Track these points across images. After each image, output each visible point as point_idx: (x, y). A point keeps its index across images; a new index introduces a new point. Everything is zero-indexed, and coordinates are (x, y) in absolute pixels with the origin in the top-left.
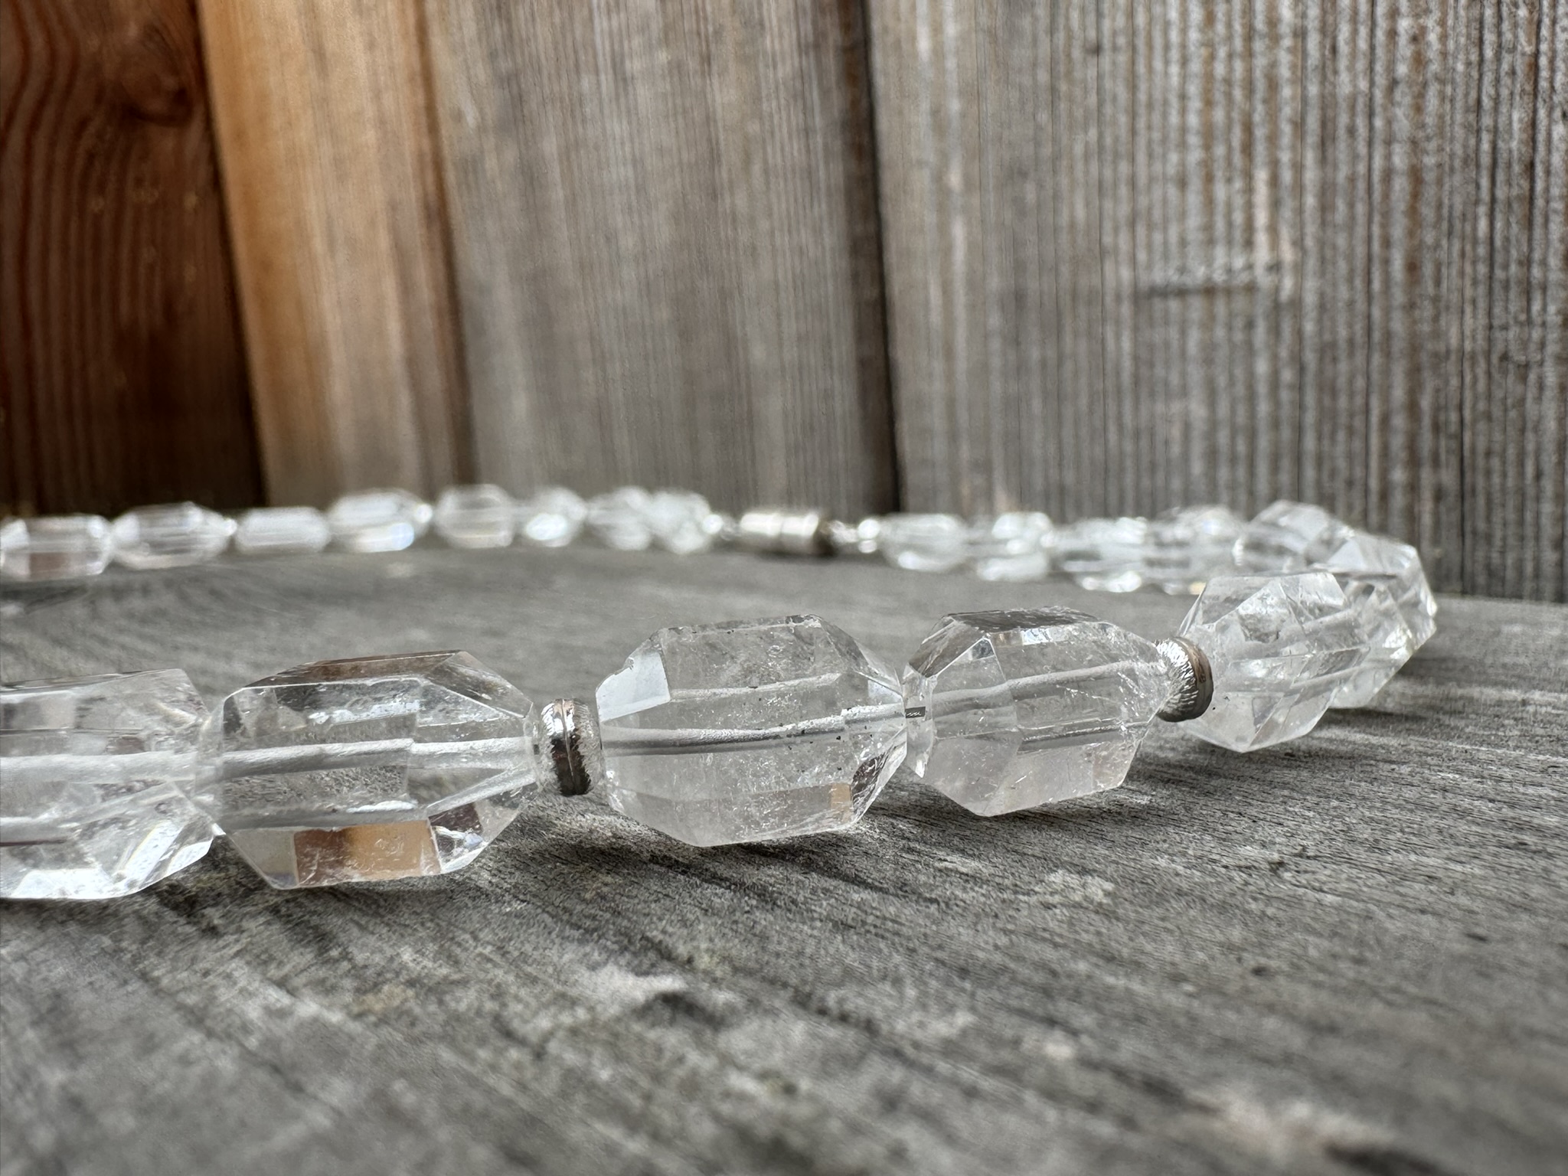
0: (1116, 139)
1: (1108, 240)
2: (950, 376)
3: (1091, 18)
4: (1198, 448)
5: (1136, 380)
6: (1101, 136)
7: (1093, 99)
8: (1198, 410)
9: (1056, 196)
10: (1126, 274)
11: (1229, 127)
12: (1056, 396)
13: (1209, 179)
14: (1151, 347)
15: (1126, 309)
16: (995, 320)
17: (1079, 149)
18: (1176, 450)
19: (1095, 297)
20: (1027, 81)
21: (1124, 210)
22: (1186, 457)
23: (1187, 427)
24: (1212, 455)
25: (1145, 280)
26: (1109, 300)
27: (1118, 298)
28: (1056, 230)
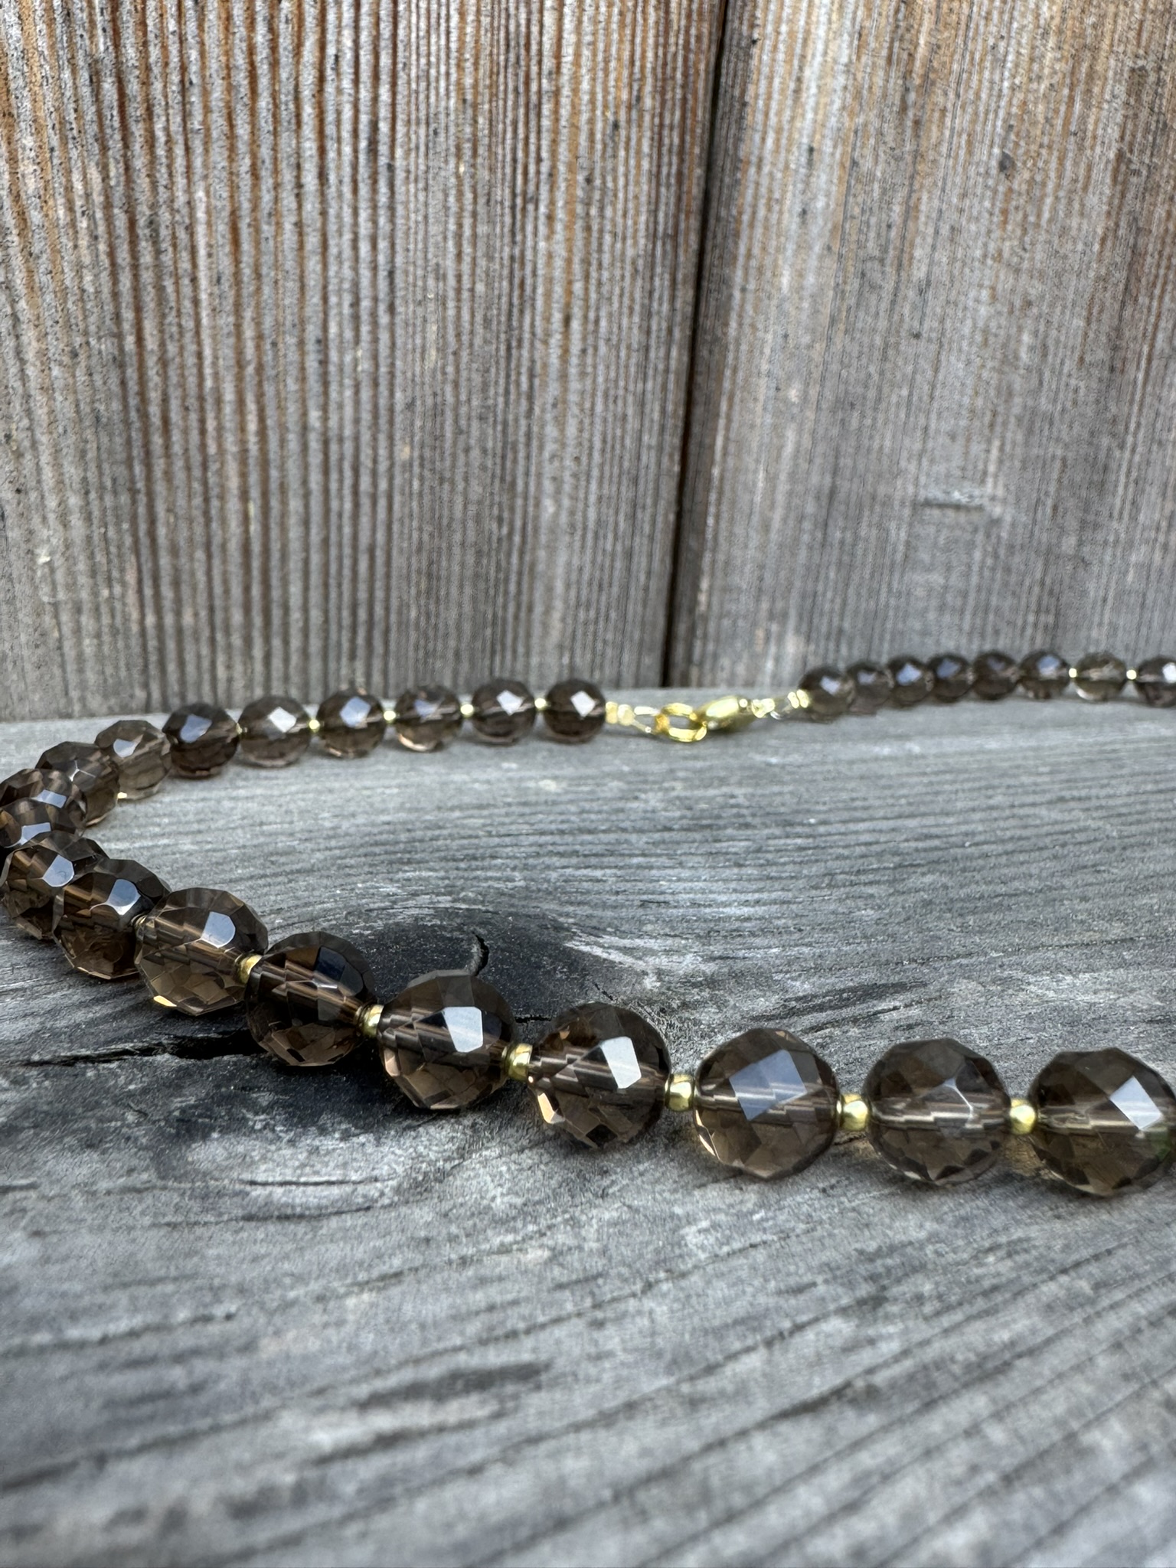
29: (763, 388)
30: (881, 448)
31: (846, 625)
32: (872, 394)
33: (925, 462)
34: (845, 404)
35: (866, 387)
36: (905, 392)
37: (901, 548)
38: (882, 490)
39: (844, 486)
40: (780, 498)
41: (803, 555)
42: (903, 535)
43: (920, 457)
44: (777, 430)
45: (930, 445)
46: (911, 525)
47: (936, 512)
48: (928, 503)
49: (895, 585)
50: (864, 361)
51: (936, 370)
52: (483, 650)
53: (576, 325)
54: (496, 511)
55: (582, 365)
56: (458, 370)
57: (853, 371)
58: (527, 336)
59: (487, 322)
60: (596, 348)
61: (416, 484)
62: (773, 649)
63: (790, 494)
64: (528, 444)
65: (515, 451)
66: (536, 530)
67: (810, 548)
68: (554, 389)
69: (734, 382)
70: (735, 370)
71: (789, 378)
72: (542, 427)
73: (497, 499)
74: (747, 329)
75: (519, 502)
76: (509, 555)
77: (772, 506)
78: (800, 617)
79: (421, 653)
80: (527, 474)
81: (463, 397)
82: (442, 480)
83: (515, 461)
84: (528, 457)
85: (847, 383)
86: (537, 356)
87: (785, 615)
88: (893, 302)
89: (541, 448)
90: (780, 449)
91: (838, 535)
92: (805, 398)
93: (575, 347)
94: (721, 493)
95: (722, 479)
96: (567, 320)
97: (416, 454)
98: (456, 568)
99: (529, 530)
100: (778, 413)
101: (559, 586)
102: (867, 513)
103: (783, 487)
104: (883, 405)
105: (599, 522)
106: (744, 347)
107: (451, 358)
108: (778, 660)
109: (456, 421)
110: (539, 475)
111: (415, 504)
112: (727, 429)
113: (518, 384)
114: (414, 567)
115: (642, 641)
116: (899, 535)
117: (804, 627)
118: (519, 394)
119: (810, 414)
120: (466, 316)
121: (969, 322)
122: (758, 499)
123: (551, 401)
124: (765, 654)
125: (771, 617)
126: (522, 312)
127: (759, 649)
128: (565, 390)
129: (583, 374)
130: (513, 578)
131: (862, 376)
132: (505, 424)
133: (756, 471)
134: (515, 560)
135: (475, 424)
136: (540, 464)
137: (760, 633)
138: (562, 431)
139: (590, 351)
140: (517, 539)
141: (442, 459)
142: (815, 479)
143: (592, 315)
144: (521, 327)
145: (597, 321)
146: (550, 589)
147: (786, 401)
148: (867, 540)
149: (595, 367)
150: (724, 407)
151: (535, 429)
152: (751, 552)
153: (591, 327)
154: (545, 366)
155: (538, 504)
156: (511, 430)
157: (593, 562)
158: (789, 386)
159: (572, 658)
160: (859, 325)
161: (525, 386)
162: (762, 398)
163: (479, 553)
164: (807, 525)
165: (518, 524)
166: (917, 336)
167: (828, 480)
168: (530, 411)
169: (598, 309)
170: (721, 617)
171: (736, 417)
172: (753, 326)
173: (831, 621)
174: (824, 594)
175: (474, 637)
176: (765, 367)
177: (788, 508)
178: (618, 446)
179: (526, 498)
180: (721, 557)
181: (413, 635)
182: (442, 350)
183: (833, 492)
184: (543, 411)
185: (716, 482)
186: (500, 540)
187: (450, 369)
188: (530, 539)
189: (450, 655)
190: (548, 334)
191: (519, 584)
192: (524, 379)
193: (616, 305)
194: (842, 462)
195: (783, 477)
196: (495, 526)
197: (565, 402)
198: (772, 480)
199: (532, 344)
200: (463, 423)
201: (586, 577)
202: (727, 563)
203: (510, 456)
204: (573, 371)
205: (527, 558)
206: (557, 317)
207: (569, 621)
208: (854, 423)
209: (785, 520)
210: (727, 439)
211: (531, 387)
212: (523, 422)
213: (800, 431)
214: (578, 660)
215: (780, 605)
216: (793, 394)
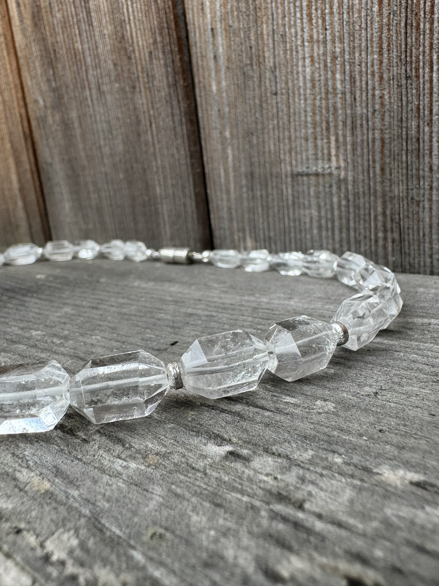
0: (284, 124)
1: (282, 157)
2: (229, 200)
3: (273, 83)
4: (315, 225)
5: (294, 203)
6: (278, 122)
7: (275, 110)
8: (315, 213)
9: (264, 142)
10: (289, 168)
11: (321, 123)
12: (267, 208)
13: (316, 139)
14: (298, 192)
15: (289, 180)
16: (244, 182)
17: (271, 127)
18: (308, 226)
19: (278, 176)
20: (251, 102)
21: (287, 147)
22: (311, 228)
23: (311, 218)
24: (320, 227)
25: (295, 170)
26: (284, 177)
27: (286, 176)
28: (264, 153)
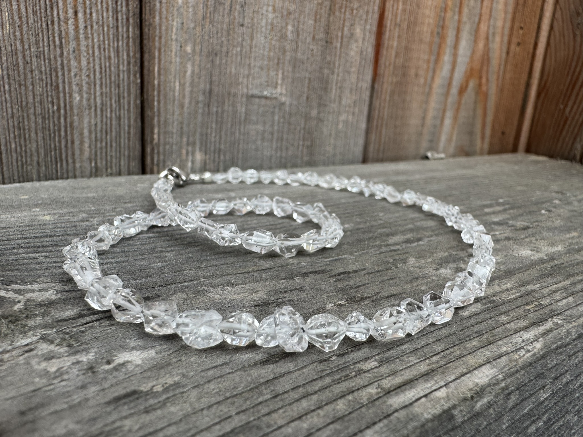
1: (241, 80)
6: (241, 51)
7: (240, 39)
10: (245, 90)
15: (244, 99)
17: (234, 52)
25: (250, 92)
27: (242, 96)
29: (174, 46)
30: (231, 72)
31: (222, 147)
32: (224, 49)
33: (250, 79)
34: (212, 54)
35: (221, 46)
36: (239, 49)
37: (243, 115)
38: (233, 91)
39: (216, 90)
40: (187, 93)
41: (200, 118)
42: (244, 109)
43: (248, 76)
44: (183, 65)
45: (252, 72)
46: (247, 105)
47: (257, 100)
48: (253, 96)
49: (242, 130)
50: (220, 35)
51: (252, 40)
52: (51, 161)
53: (80, 15)
54: (50, 99)
55: (86, 33)
56: (22, 34)
57: (215, 39)
58: (56, 19)
59: (34, 13)
60: (92, 27)
61: (7, 87)
62: (190, 158)
63: (191, 92)
64: (63, 68)
65: (57, 73)
66: (71, 107)
67: (203, 114)
68: (73, 45)
69: (160, 43)
70: (160, 38)
71: (186, 41)
72: (69, 61)
73: (50, 94)
74: (164, 20)
75: (62, 95)
76: (59, 118)
77: (184, 97)
78: (201, 144)
79: (20, 163)
80: (64, 82)
81: (26, 47)
82: (20, 85)
83: (57, 76)
84: (63, 75)
85: (212, 44)
86: (62, 29)
87: (194, 144)
88: (230, 11)
89: (70, 71)
90: (185, 72)
91: (215, 109)
92: (194, 50)
93: (81, 26)
94: (159, 92)
95: (159, 85)
96: (76, 13)
97: (5, 73)
98: (33, 125)
99: (69, 107)
100: (181, 57)
101: (86, 132)
102: (227, 100)
103: (188, 89)
104: (230, 54)
105: (102, 104)
106: (163, 28)
107: (17, 29)
108: (193, 162)
109: (24, 57)
110: (70, 83)
111: (7, 96)
112: (159, 63)
113: (54, 42)
114: (11, 124)
115: (129, 156)
116: (241, 109)
117: (203, 148)
118: (55, 46)
119: (197, 58)
120: (23, 9)
121: (264, 21)
122: (177, 94)
123: (71, 50)
124: (187, 160)
125: (188, 144)
126: (52, 8)
127: (184, 157)
128: (79, 45)
129: (87, 38)
130: (63, 129)
131: (219, 41)
132: (50, 60)
133: (175, 82)
134: (62, 120)
135: (34, 60)
136: (70, 78)
137: (184, 151)
138: (79, 63)
139: (89, 27)
140: (62, 111)
141: (19, 75)
142: (202, 86)
143: (88, 11)
144: (52, 15)
145: (91, 14)
146: (82, 134)
147: (185, 52)
148: (228, 111)
149: (92, 35)
150: (157, 54)
151: (65, 62)
152: (176, 117)
153: (88, 16)
154: (67, 33)
155: (71, 96)
156: (52, 62)
157: (102, 122)
158: (186, 45)
159: (96, 163)
160: (216, 19)
161: (58, 42)
162: (174, 50)
163: (44, 118)
164: (200, 105)
165: (62, 105)
166: (242, 25)
167: (208, 86)
168: (62, 54)
169: (91, 8)
170: (165, 144)
171: (163, 58)
172: (166, 18)
173: (215, 146)
174: (211, 135)
175: (46, 155)
176: (174, 37)
177: (191, 98)
178: (108, 70)
179: (65, 93)
180: (162, 119)
181: (14, 155)
182: (12, 24)
183: (210, 92)
184: (68, 54)
185: (156, 86)
186: (53, 112)
187: (18, 34)
188: (68, 112)
189: (35, 164)
190: (67, 20)
191: (66, 131)
192: (57, 39)
193: (99, 7)
194: (213, 79)
195: (187, 84)
196: (50, 106)
197: (79, 50)
198: (182, 86)
199: (59, 23)
200: (28, 59)
201: (99, 128)
202: (165, 121)
203: (54, 74)
204: (82, 36)
205: (68, 120)
206: (71, 11)
207: (93, 147)
208: (218, 62)
209: (190, 103)
210: (159, 68)
211: (61, 43)
212: (59, 59)
213: (193, 65)
214: (99, 164)
215: (191, 139)
216: (189, 49)
